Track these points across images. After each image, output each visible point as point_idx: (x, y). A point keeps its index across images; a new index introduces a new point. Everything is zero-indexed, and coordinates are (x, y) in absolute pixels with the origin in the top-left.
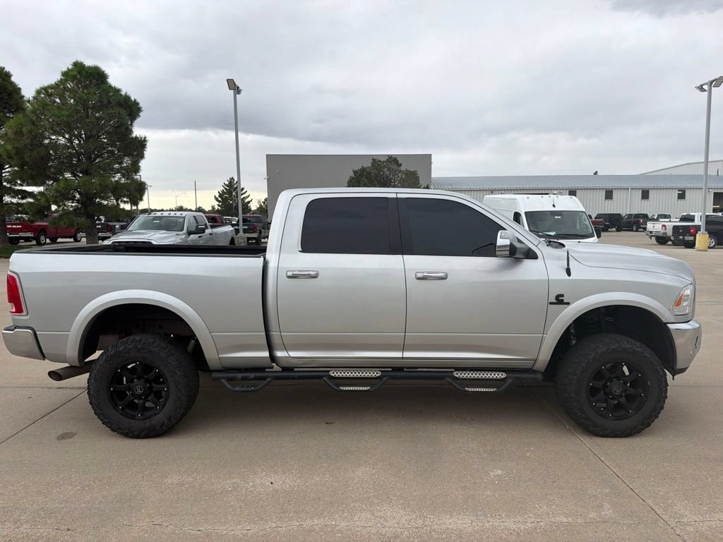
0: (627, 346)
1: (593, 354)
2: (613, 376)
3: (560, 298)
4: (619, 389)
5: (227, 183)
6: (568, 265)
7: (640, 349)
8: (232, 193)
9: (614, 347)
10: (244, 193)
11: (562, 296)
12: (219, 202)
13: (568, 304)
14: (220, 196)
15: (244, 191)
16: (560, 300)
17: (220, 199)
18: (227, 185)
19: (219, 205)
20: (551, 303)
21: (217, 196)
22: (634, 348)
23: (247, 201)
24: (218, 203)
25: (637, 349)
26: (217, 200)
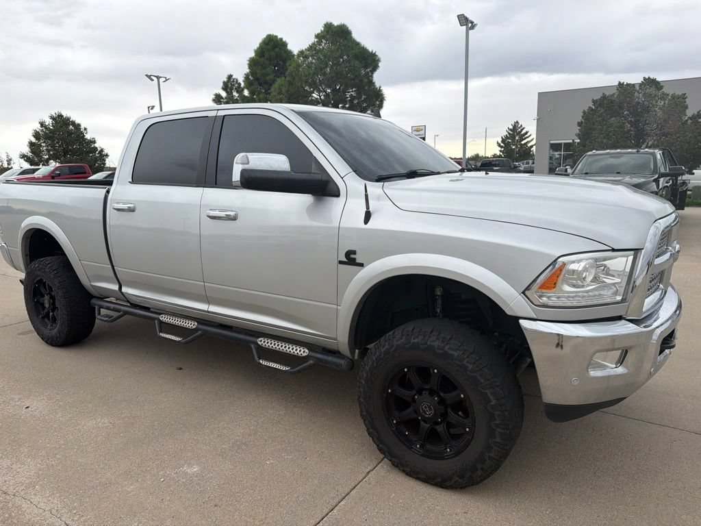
0: (436, 344)
1: (387, 347)
2: (427, 387)
3: (352, 256)
4: (430, 409)
5: (511, 127)
6: (368, 207)
7: (456, 354)
8: (515, 138)
9: (416, 340)
10: (528, 137)
11: (354, 252)
12: (502, 147)
13: (362, 265)
14: (503, 141)
15: (529, 134)
16: (350, 259)
17: (502, 144)
18: (511, 130)
19: (500, 151)
20: (341, 262)
21: (500, 142)
22: (446, 348)
23: (529, 145)
24: (500, 149)
25: (451, 352)
26: (499, 145)
